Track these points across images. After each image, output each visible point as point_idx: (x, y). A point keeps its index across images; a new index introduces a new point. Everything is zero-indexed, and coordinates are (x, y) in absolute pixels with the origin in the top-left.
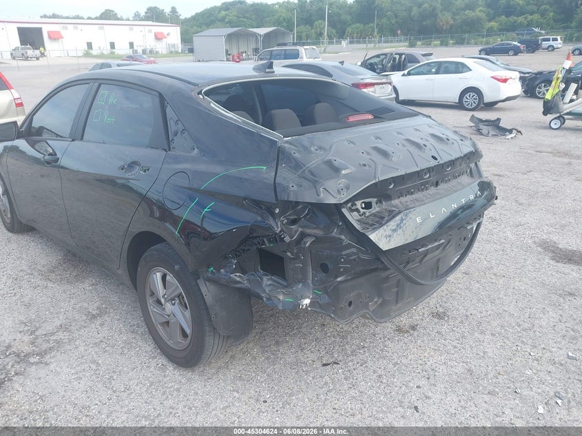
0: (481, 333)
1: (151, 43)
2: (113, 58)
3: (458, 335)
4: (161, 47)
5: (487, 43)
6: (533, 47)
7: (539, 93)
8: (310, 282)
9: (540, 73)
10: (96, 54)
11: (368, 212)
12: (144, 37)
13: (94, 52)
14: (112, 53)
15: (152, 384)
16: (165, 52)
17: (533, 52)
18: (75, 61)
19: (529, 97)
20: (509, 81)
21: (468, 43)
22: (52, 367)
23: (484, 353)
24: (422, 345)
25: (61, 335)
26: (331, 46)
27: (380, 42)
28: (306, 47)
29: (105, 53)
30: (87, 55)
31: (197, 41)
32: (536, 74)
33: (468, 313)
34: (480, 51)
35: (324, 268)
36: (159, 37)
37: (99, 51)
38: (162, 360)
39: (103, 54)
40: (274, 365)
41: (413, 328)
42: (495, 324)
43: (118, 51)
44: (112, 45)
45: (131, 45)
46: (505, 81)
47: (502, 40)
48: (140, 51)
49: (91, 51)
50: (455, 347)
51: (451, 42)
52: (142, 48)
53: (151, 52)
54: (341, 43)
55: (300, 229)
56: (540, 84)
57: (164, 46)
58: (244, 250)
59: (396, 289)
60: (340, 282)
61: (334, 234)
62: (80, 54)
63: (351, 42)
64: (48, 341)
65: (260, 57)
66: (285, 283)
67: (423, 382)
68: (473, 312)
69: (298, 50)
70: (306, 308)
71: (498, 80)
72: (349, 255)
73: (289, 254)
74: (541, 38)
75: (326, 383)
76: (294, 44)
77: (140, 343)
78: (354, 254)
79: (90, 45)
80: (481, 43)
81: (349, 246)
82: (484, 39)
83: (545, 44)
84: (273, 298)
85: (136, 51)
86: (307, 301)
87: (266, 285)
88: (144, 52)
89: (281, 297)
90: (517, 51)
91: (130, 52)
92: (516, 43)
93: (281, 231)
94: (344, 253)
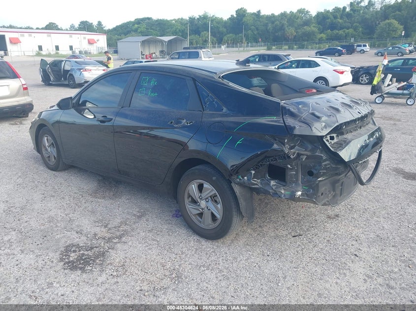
0: (377, 217)
1: (85, 46)
2: (58, 57)
3: (365, 219)
4: (93, 49)
5: (319, 48)
6: (350, 50)
7: (362, 81)
8: (300, 182)
9: (362, 68)
10: (45, 54)
11: (333, 142)
12: (80, 42)
13: (43, 53)
14: (57, 53)
15: (196, 249)
16: (95, 53)
17: (351, 54)
18: (32, 59)
19: (355, 83)
20: (345, 73)
21: (307, 48)
22: (130, 243)
23: (383, 227)
24: (346, 224)
25: (124, 227)
26: (214, 49)
27: (247, 46)
28: (203, 50)
29: (52, 53)
30: (38, 54)
31: (121, 45)
32: (359, 68)
33: (366, 208)
34: (316, 53)
35: (311, 174)
36: (91, 42)
37: (47, 52)
38: (196, 237)
39: (50, 53)
40: (265, 237)
41: (337, 216)
42: (383, 212)
43: (61, 52)
44: (57, 48)
45: (71, 48)
46: (342, 73)
47: (329, 46)
48: (77, 52)
49: (41, 52)
50: (365, 225)
51: (295, 47)
52: (79, 50)
53: (86, 53)
54: (220, 47)
55: (297, 152)
56: (362, 75)
57: (95, 48)
58: (261, 165)
59: (341, 187)
60: (320, 181)
61: (317, 154)
62: (34, 54)
63: (228, 47)
64: (118, 231)
65: (171, 57)
66: (284, 184)
67: (354, 243)
68: (369, 207)
69: (198, 52)
70: (299, 197)
71: (338, 72)
72: (326, 165)
73: (289, 166)
74: (355, 44)
75: (299, 245)
76: (196, 48)
77: (177, 230)
78: (329, 164)
79: (40, 48)
80: (316, 48)
81: (325, 161)
82: (318, 45)
83: (359, 49)
84: (278, 193)
85: (75, 52)
86: (299, 193)
87: (273, 185)
88: (80, 52)
89: (283, 192)
90: (340, 54)
91: (70, 53)
92: (339, 48)
93: (288, 153)
94: (323, 164)
